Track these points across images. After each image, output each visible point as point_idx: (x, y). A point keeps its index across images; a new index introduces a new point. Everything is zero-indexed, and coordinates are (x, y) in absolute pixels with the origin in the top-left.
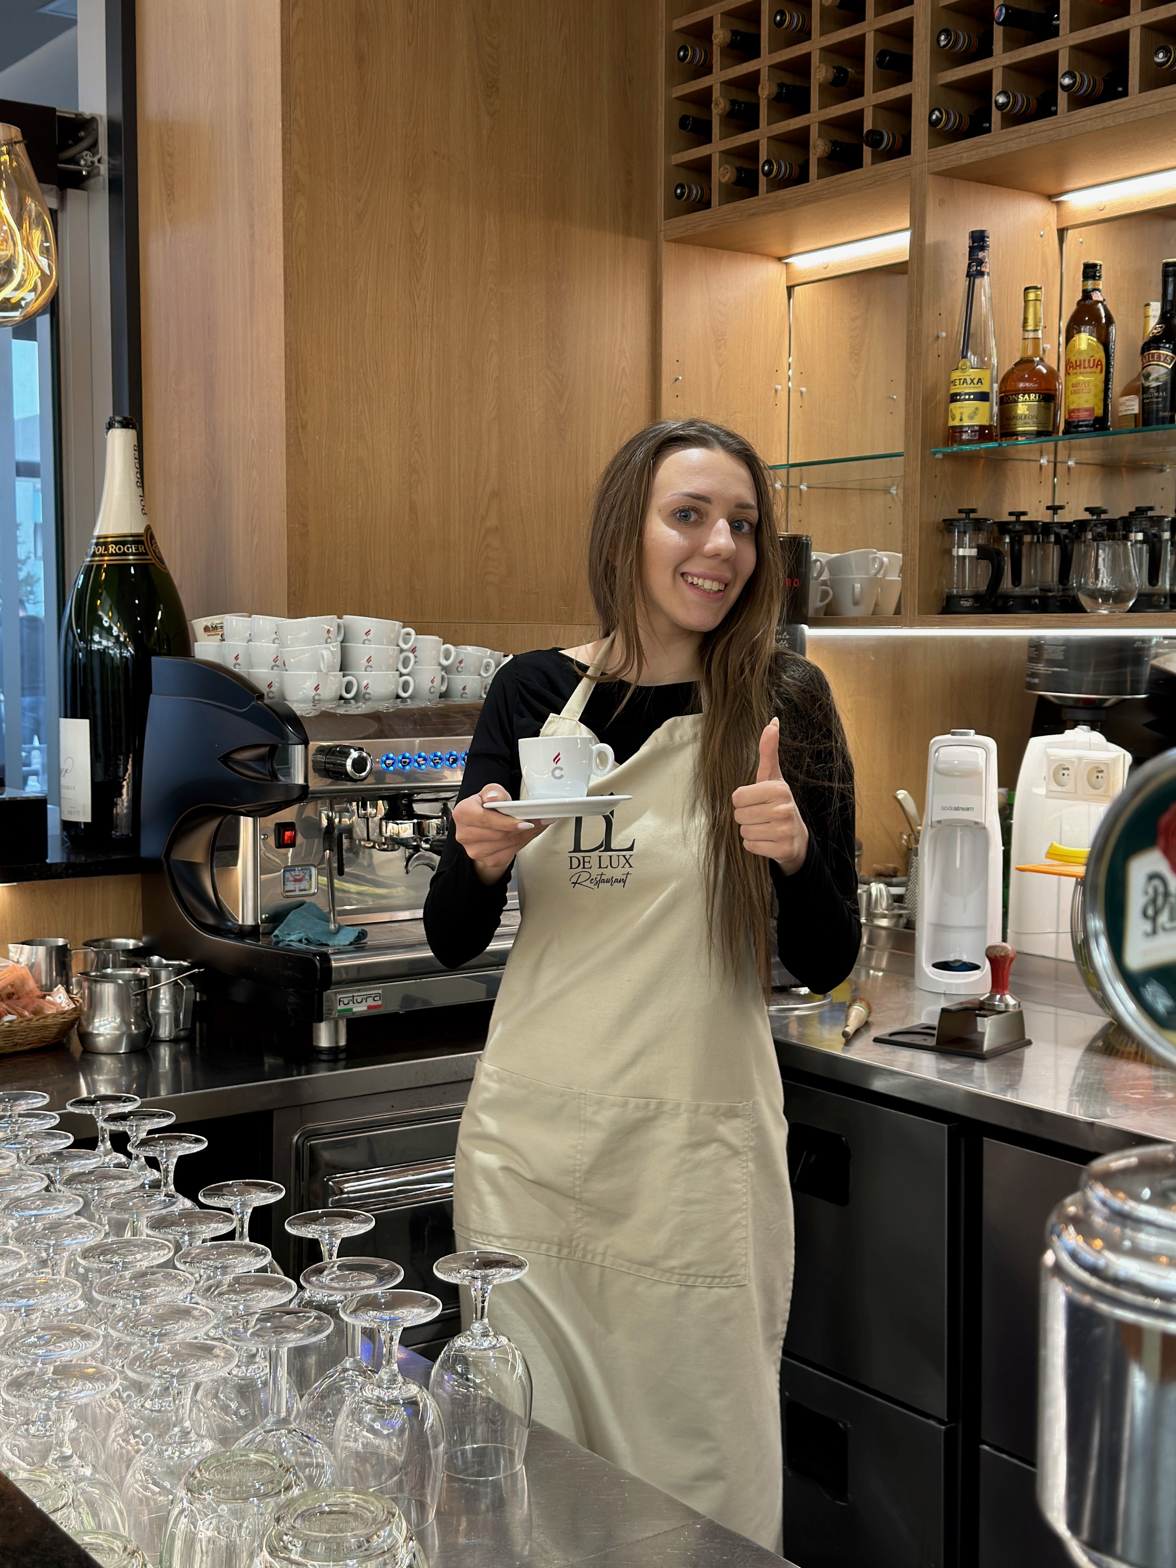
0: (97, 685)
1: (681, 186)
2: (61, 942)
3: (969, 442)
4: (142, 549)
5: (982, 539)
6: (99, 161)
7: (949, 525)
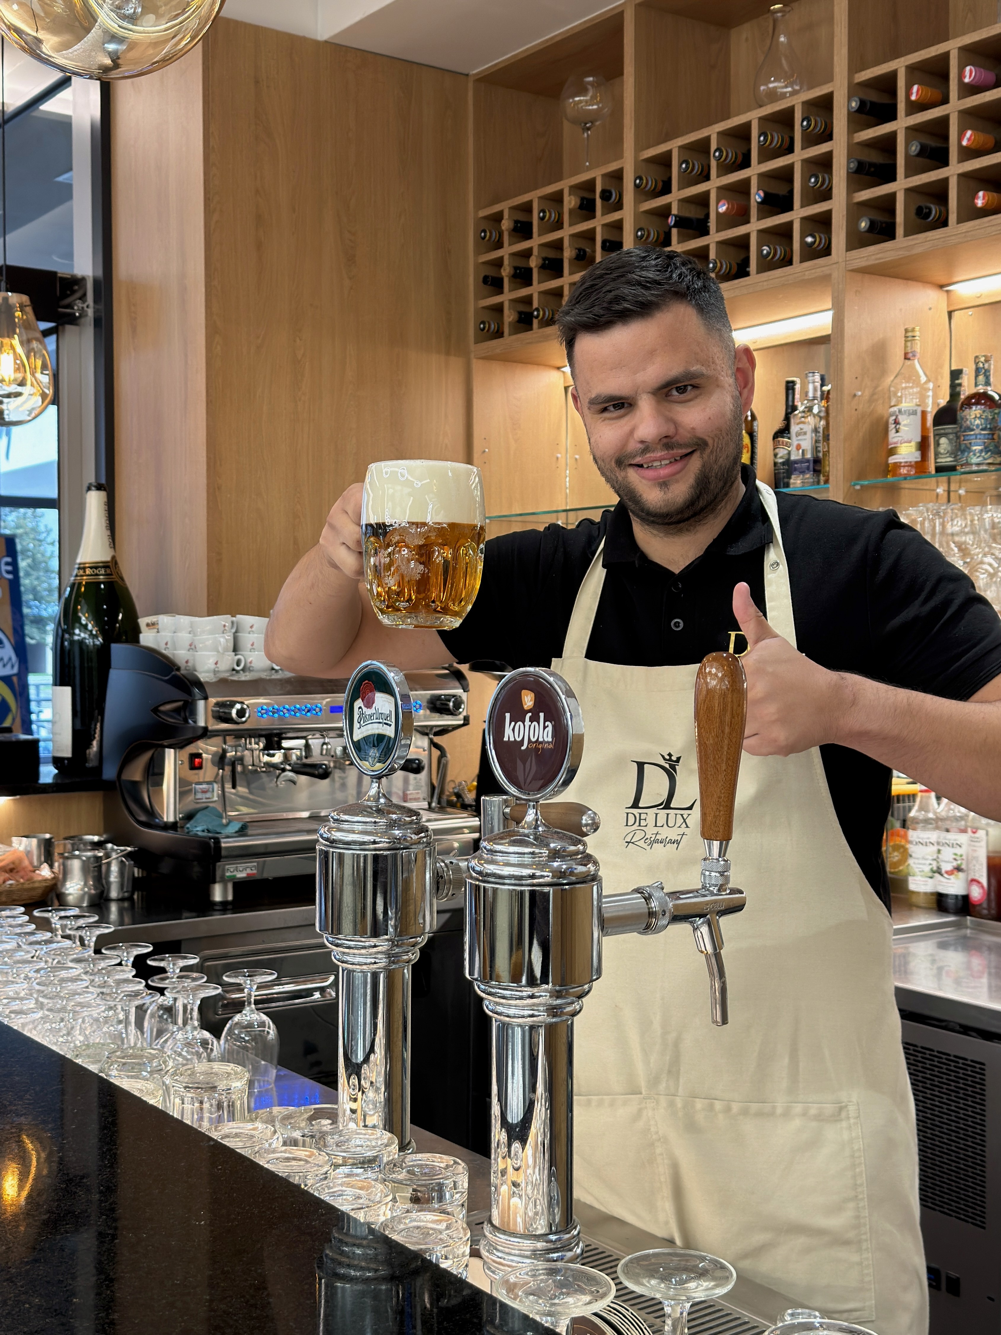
0: (77, 663)
1: (483, 322)
2: (48, 836)
4: (108, 572)
6: (88, 307)
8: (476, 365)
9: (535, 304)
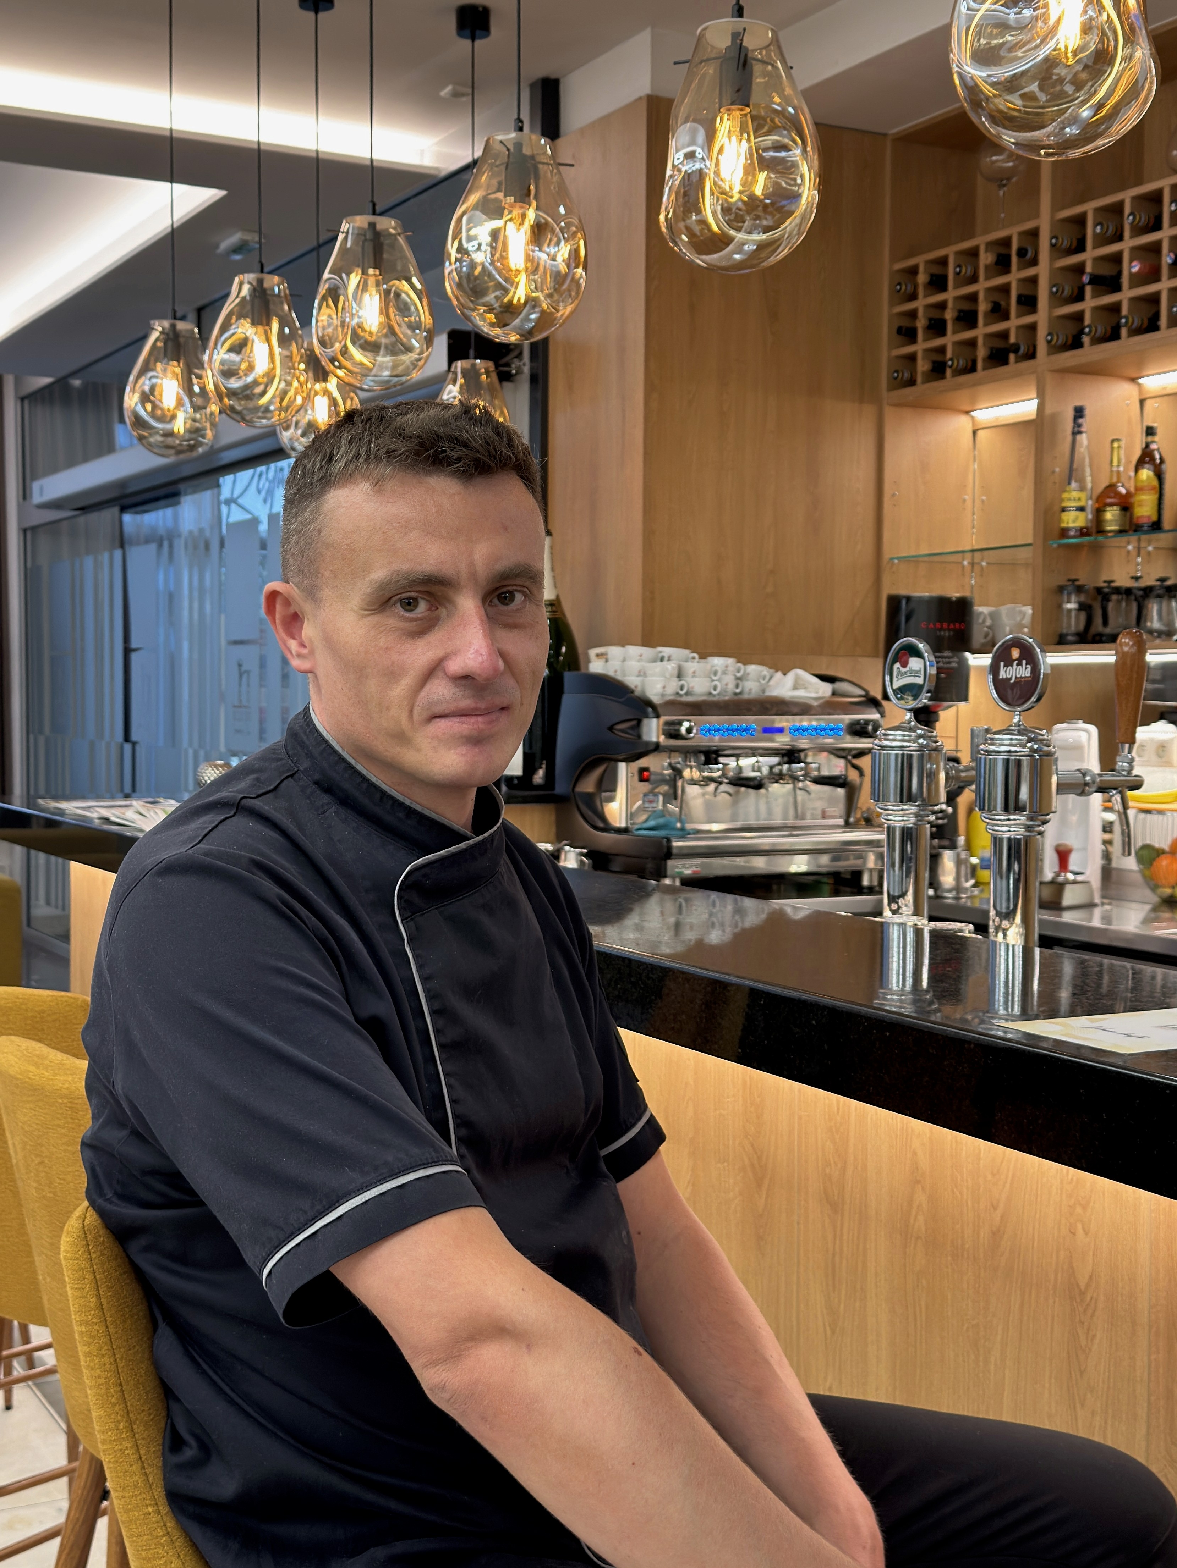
1: (897, 371)
3: (1074, 537)
4: (554, 609)
5: (1083, 598)
6: (524, 366)
7: (1061, 589)
8: (889, 413)
9: (949, 354)
